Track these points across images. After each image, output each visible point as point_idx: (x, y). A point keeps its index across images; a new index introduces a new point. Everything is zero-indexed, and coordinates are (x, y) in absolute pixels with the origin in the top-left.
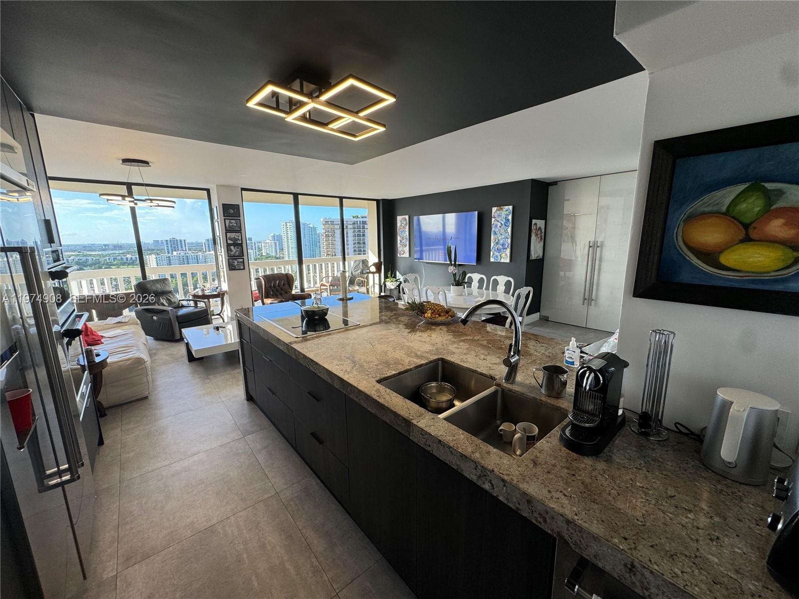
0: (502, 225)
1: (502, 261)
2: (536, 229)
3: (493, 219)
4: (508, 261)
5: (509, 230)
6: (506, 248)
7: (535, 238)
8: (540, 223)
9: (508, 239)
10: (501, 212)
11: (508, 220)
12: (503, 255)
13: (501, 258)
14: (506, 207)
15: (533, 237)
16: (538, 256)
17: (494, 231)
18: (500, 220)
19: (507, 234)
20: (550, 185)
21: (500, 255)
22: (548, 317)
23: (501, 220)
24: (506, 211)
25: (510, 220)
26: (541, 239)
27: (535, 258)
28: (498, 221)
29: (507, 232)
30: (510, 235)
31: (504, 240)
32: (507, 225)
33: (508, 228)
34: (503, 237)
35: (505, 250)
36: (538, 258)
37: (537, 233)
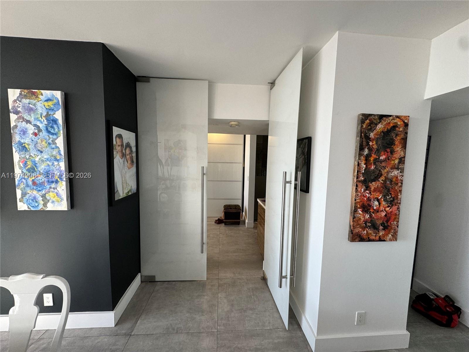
0: (40, 130)
1: (50, 207)
2: (122, 145)
3: (13, 117)
4: (63, 206)
5: (60, 142)
6: (57, 182)
7: (121, 161)
8: (128, 136)
9: (58, 160)
10: (34, 102)
11: (55, 121)
12: (50, 196)
13: (46, 201)
14: (46, 93)
15: (118, 160)
16: (130, 191)
18: (32, 119)
19: (55, 153)
20: (139, 81)
21: (44, 196)
22: (154, 277)
23: (37, 119)
24: (47, 100)
25: (60, 121)
26: (132, 162)
27: (125, 195)
28: (28, 121)
29: (53, 146)
30: (62, 153)
31: (50, 164)
32: (52, 131)
33: (56, 139)
34: (45, 157)
35: (53, 185)
36: (130, 194)
37: (124, 151)
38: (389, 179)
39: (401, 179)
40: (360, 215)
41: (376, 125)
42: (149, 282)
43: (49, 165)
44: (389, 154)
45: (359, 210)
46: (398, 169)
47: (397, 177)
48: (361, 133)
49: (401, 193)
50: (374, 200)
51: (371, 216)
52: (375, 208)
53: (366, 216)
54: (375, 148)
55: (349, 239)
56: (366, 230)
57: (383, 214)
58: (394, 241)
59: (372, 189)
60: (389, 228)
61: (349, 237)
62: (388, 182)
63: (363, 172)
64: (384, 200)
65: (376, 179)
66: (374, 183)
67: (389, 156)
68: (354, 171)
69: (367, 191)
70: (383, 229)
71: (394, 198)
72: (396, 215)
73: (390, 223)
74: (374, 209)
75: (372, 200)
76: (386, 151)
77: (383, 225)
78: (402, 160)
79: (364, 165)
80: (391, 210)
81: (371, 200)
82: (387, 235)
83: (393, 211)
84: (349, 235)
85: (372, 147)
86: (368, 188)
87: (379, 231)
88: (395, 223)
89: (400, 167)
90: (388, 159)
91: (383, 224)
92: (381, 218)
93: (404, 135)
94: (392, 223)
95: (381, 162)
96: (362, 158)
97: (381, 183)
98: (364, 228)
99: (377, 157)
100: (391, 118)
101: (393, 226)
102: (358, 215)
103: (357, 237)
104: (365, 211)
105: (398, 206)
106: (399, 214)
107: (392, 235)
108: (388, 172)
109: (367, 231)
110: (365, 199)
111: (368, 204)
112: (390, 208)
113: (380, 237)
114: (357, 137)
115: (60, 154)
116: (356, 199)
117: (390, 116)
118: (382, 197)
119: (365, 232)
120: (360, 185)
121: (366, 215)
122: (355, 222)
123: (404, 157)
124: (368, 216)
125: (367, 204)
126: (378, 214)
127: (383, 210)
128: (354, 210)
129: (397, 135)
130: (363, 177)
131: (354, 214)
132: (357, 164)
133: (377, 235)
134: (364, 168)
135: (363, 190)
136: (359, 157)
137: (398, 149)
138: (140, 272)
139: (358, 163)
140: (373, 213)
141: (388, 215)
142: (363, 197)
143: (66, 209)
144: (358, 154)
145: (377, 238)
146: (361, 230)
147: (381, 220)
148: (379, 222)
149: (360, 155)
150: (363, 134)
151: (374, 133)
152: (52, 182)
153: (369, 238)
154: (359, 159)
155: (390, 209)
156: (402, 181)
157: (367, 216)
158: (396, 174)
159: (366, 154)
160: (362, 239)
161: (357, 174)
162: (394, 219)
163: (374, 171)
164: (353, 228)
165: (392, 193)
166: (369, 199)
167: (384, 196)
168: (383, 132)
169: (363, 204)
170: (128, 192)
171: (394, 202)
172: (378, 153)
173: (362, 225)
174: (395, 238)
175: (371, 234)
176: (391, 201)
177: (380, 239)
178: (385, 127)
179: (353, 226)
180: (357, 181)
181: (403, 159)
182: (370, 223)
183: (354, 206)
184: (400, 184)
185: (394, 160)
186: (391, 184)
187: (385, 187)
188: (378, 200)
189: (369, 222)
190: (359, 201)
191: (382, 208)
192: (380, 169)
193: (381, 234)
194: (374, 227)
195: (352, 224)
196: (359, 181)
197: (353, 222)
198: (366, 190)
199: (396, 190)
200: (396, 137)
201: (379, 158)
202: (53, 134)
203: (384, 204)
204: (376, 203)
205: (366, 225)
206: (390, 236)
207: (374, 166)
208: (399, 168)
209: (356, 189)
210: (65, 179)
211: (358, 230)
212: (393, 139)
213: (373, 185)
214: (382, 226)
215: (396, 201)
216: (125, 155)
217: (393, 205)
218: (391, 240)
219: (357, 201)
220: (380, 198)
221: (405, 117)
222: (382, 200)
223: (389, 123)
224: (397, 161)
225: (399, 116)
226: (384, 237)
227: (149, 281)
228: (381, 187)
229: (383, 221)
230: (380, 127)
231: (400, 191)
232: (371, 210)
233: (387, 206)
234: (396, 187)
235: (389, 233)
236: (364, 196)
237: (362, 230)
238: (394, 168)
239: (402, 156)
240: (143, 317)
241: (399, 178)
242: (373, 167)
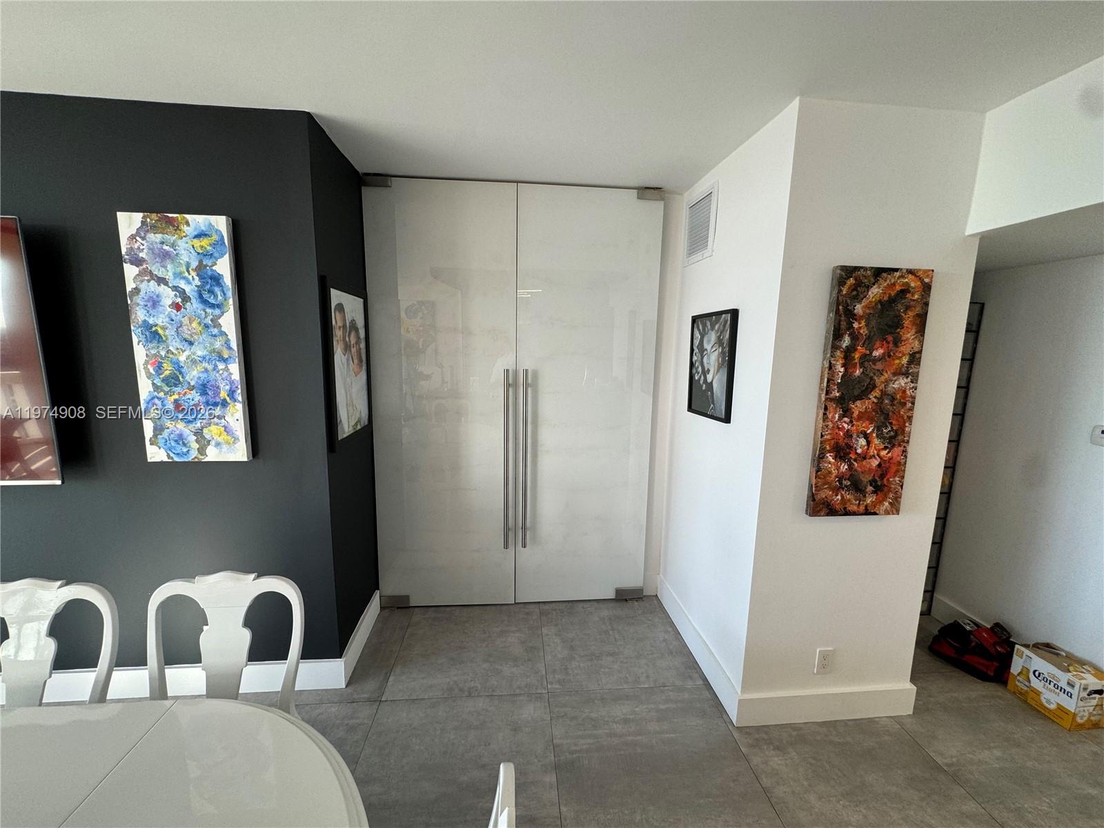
0: (186, 298)
1: (212, 455)
2: (344, 326)
3: (130, 271)
4: (240, 453)
5: (229, 322)
6: (224, 404)
7: (344, 359)
9: (225, 361)
10: (172, 238)
11: (217, 279)
12: (212, 432)
13: (203, 443)
14: (198, 221)
15: (340, 357)
16: (359, 421)
17: (147, 326)
18: (169, 276)
19: (218, 344)
20: (366, 185)
21: (199, 433)
23: (178, 275)
24: (198, 236)
25: (228, 280)
26: (361, 361)
27: (351, 430)
28: (161, 281)
29: (215, 331)
30: (234, 345)
31: (210, 367)
32: (212, 300)
33: (220, 317)
34: (200, 353)
35: (218, 411)
36: (359, 427)
37: (347, 339)
38: (888, 395)
39: (913, 394)
40: (830, 466)
41: (868, 288)
42: (398, 608)
43: (206, 370)
44: (891, 345)
45: (828, 455)
46: (906, 374)
47: (904, 392)
48: (838, 305)
49: (911, 422)
50: (858, 436)
51: (851, 466)
52: (859, 451)
53: (841, 467)
54: (864, 334)
55: (807, 511)
56: (842, 494)
57: (875, 463)
58: (893, 514)
59: (856, 414)
60: (886, 489)
61: (807, 507)
62: (887, 401)
63: (839, 381)
64: (877, 436)
65: (863, 395)
66: (858, 403)
67: (891, 350)
68: (822, 379)
69: (846, 419)
70: (874, 492)
71: (896, 432)
72: (899, 463)
73: (888, 480)
74: (857, 453)
75: (855, 436)
76: (885, 339)
77: (874, 484)
78: (915, 358)
79: (842, 367)
80: (890, 455)
81: (851, 436)
82: (881, 502)
83: (895, 456)
84: (807, 505)
85: (859, 332)
86: (848, 413)
87: (865, 496)
88: (897, 479)
89: (911, 371)
90: (888, 355)
91: (873, 482)
92: (870, 469)
93: (922, 308)
94: (891, 480)
95: (875, 361)
96: (838, 353)
97: (873, 402)
98: (836, 490)
99: (868, 352)
100: (897, 274)
101: (893, 486)
102: (826, 465)
103: (823, 508)
104: (840, 458)
105: (905, 447)
106: (905, 464)
107: (890, 503)
108: (887, 382)
109: (842, 496)
110: (842, 434)
111: (846, 444)
112: (888, 450)
113: (866, 506)
114: (829, 312)
115: (230, 348)
116: (823, 433)
117: (896, 270)
118: (873, 430)
119: (839, 497)
120: (832, 406)
121: (841, 464)
122: (820, 478)
123: (920, 352)
124: (846, 467)
125: (844, 444)
126: (864, 463)
127: (874, 456)
128: (819, 455)
129: (908, 308)
130: (838, 392)
131: (819, 463)
132: (827, 365)
133: (861, 503)
134: (841, 374)
135: (837, 416)
136: (832, 352)
137: (909, 335)
138: (378, 589)
139: (830, 363)
140: (855, 460)
141: (883, 465)
142: (837, 431)
143: (245, 459)
144: (830, 346)
145: (862, 508)
146: (831, 493)
147: (871, 474)
148: (866, 479)
149: (835, 347)
150: (841, 307)
151: (863, 304)
152: (216, 404)
153: (845, 508)
154: (832, 356)
155: (889, 453)
156: (914, 398)
157: (844, 467)
158: (903, 385)
159: (846, 347)
160: (832, 512)
161: (828, 386)
162: (895, 473)
163: (859, 379)
164: (815, 490)
165: (894, 422)
166: (848, 434)
167: (878, 428)
168: (880, 301)
169: (837, 443)
170: (356, 424)
171: (897, 438)
172: (869, 344)
173: (834, 484)
174: (895, 508)
175: (849, 500)
176: (891, 438)
177: (868, 510)
178: (885, 293)
179: (816, 487)
180: (826, 399)
181: (918, 356)
182: (848, 479)
183: (820, 448)
184: (910, 405)
185: (900, 358)
186: (892, 405)
187: (881, 411)
188: (866, 436)
189: (847, 477)
190: (829, 437)
191: (872, 451)
192: (872, 375)
193: (869, 501)
194: (857, 487)
195: (814, 481)
196: (830, 399)
197: (816, 477)
198: (844, 416)
199: (902, 417)
200: (905, 312)
201: (871, 353)
202: (213, 306)
203: (876, 443)
204: (863, 442)
205: (841, 484)
206: (886, 504)
207: (861, 370)
208: (909, 374)
209: (825, 414)
210: (240, 398)
211: (825, 493)
212: (900, 315)
213: (858, 407)
214: (871, 485)
215: (900, 438)
216: (350, 347)
217: (893, 446)
218: (887, 513)
219: (826, 437)
220: (871, 432)
221: (926, 271)
222: (874, 435)
223: (894, 284)
224: (905, 360)
225: (915, 270)
226: (875, 507)
227: (398, 606)
228: (873, 410)
229: (874, 475)
230: (875, 292)
231: (910, 418)
232: (851, 455)
233: (882, 446)
234: (903, 410)
235: (884, 500)
236: (839, 428)
237: (833, 493)
238: (899, 373)
239: (916, 350)
240: (398, 670)
241: (908, 393)
242: (858, 372)
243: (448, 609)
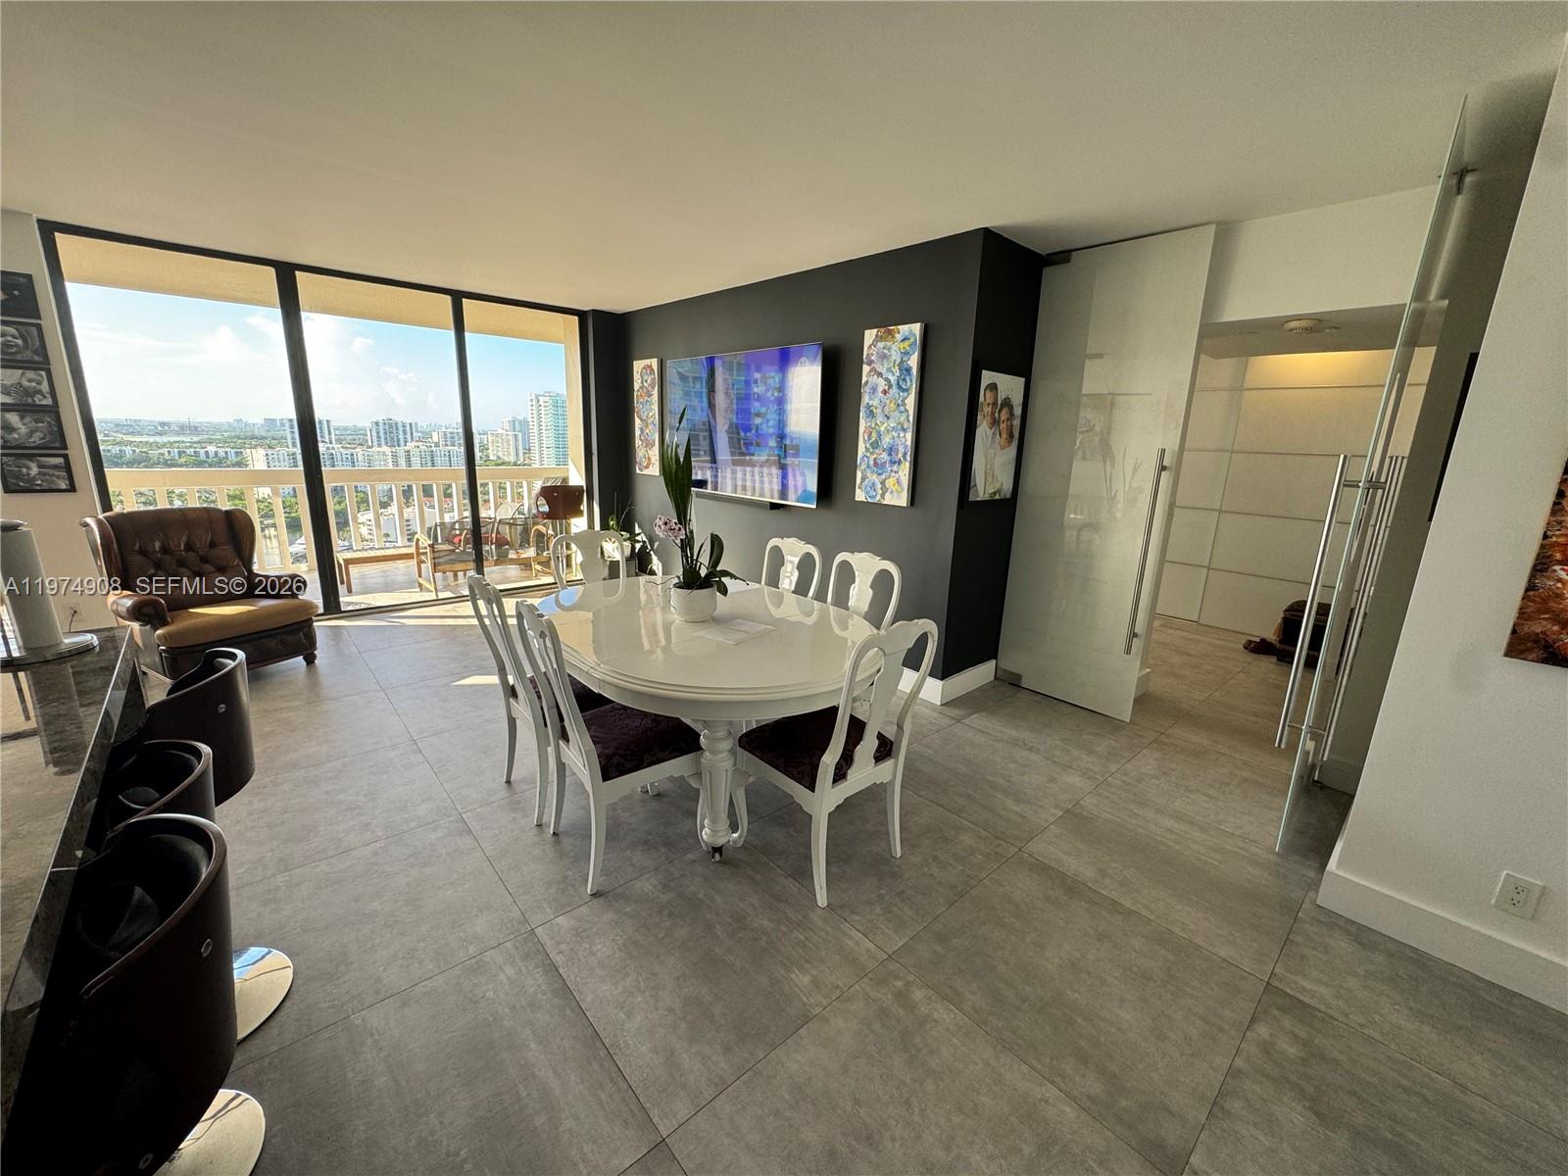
0: (890, 386)
1: (888, 500)
2: (995, 404)
3: (866, 369)
4: (902, 500)
5: (911, 402)
6: (900, 462)
7: (990, 432)
8: (1010, 386)
9: (904, 430)
10: (889, 344)
11: (909, 370)
12: (890, 483)
13: (885, 491)
14: (904, 329)
16: (998, 491)
17: (869, 406)
18: (884, 371)
19: (904, 416)
21: (883, 483)
22: (1019, 677)
23: (889, 370)
24: (902, 340)
25: (914, 371)
26: (1011, 436)
27: (987, 497)
28: (880, 375)
29: (902, 408)
30: (911, 419)
31: (896, 435)
32: (904, 387)
33: (906, 398)
34: (892, 425)
35: (895, 468)
36: (997, 497)
37: (997, 415)
43: (894, 437)
115: (908, 421)
138: (996, 658)
143: (905, 505)
152: (895, 462)
170: (995, 493)
202: (904, 390)
210: (909, 459)
216: (999, 423)
243: (1055, 701)
